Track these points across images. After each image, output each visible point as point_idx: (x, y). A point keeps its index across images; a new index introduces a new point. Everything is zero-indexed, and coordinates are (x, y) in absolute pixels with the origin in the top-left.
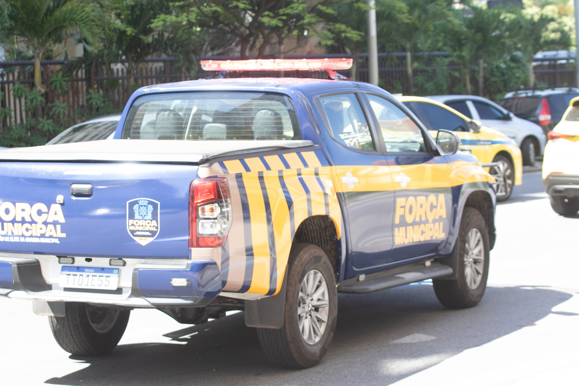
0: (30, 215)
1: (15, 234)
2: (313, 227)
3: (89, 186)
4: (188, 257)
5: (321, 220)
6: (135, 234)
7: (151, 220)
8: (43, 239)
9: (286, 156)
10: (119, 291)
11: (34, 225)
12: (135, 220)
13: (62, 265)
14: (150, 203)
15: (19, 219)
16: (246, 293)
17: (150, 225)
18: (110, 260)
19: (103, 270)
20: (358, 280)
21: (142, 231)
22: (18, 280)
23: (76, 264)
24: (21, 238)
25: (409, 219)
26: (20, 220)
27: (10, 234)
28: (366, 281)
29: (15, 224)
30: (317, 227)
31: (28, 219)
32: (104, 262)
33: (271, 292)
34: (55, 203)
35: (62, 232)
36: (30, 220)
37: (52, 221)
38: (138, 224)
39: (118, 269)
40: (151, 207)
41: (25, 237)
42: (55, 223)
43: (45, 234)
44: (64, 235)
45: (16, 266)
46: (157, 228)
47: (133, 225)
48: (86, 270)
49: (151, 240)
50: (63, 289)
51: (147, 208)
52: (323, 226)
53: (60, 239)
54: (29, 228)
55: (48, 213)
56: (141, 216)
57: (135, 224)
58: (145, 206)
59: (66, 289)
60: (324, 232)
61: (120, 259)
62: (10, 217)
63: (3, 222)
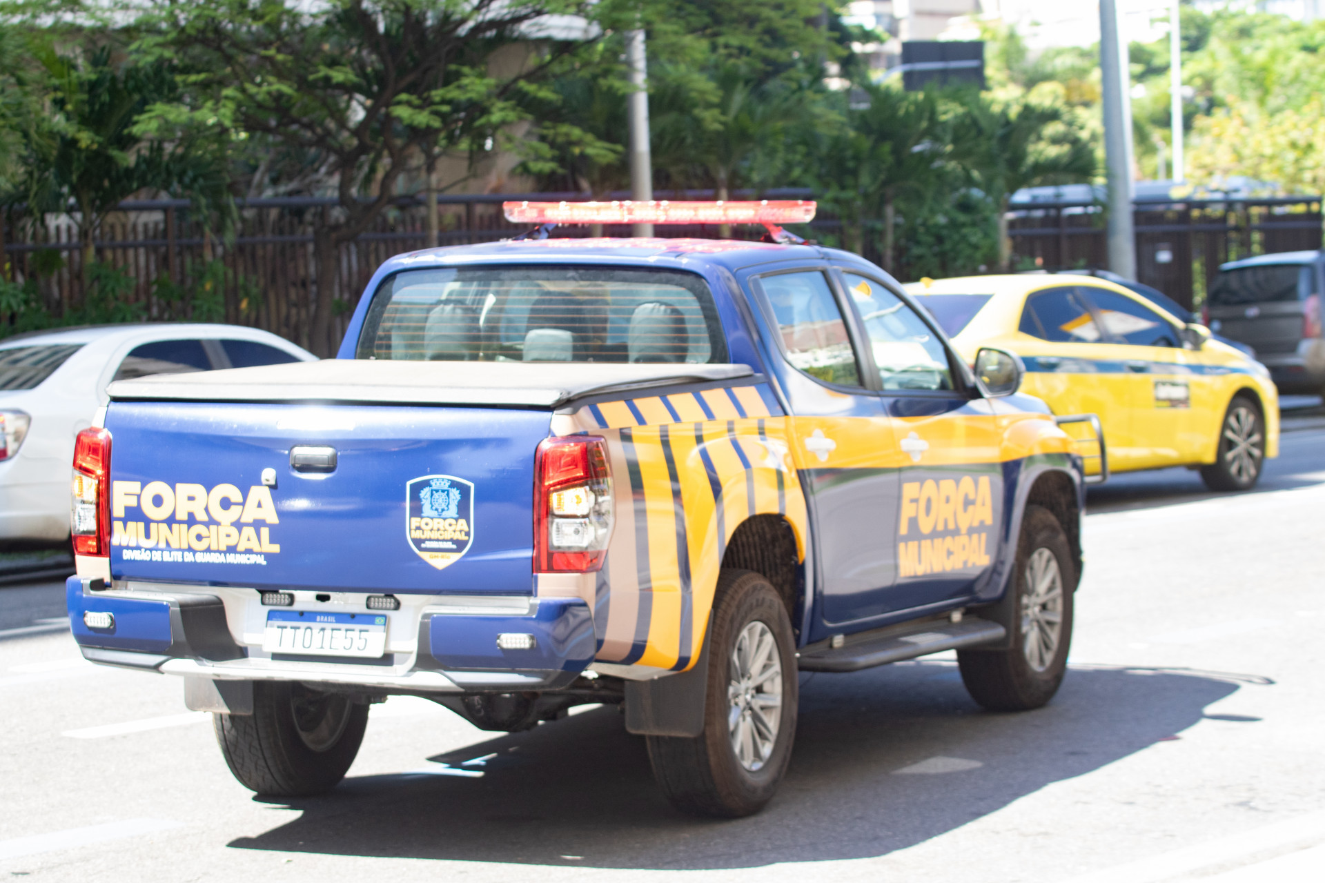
0: (207, 509)
1: (174, 545)
2: (747, 537)
3: (328, 452)
4: (529, 593)
5: (764, 525)
6: (423, 545)
7: (457, 520)
8: (232, 555)
9: (707, 395)
10: (387, 659)
11: (213, 528)
12: (422, 518)
13: (268, 608)
14: (453, 484)
15: (182, 515)
16: (635, 666)
17: (453, 528)
18: (369, 598)
19: (352, 617)
20: (831, 646)
21: (438, 540)
22: (182, 638)
23: (297, 607)
24: (186, 553)
25: (925, 526)
26: (185, 518)
27: (162, 545)
28: (845, 648)
29: (175, 526)
30: (757, 538)
31: (201, 516)
32: (354, 602)
33: (683, 661)
34: (259, 483)
35: (272, 541)
36: (206, 518)
37: (251, 521)
38: (429, 527)
39: (385, 616)
40: (455, 494)
41: (195, 552)
42: (258, 524)
43: (236, 546)
44: (276, 549)
45: (178, 609)
46: (468, 534)
47: (418, 528)
48: (318, 618)
49: (455, 557)
50: (270, 656)
51: (448, 495)
52: (768, 536)
53: (268, 556)
54: (203, 535)
55: (243, 504)
56: (437, 510)
57: (423, 526)
58: (443, 491)
59: (277, 657)
60: (770, 547)
61: (389, 596)
62: (163, 513)
63: (148, 522)
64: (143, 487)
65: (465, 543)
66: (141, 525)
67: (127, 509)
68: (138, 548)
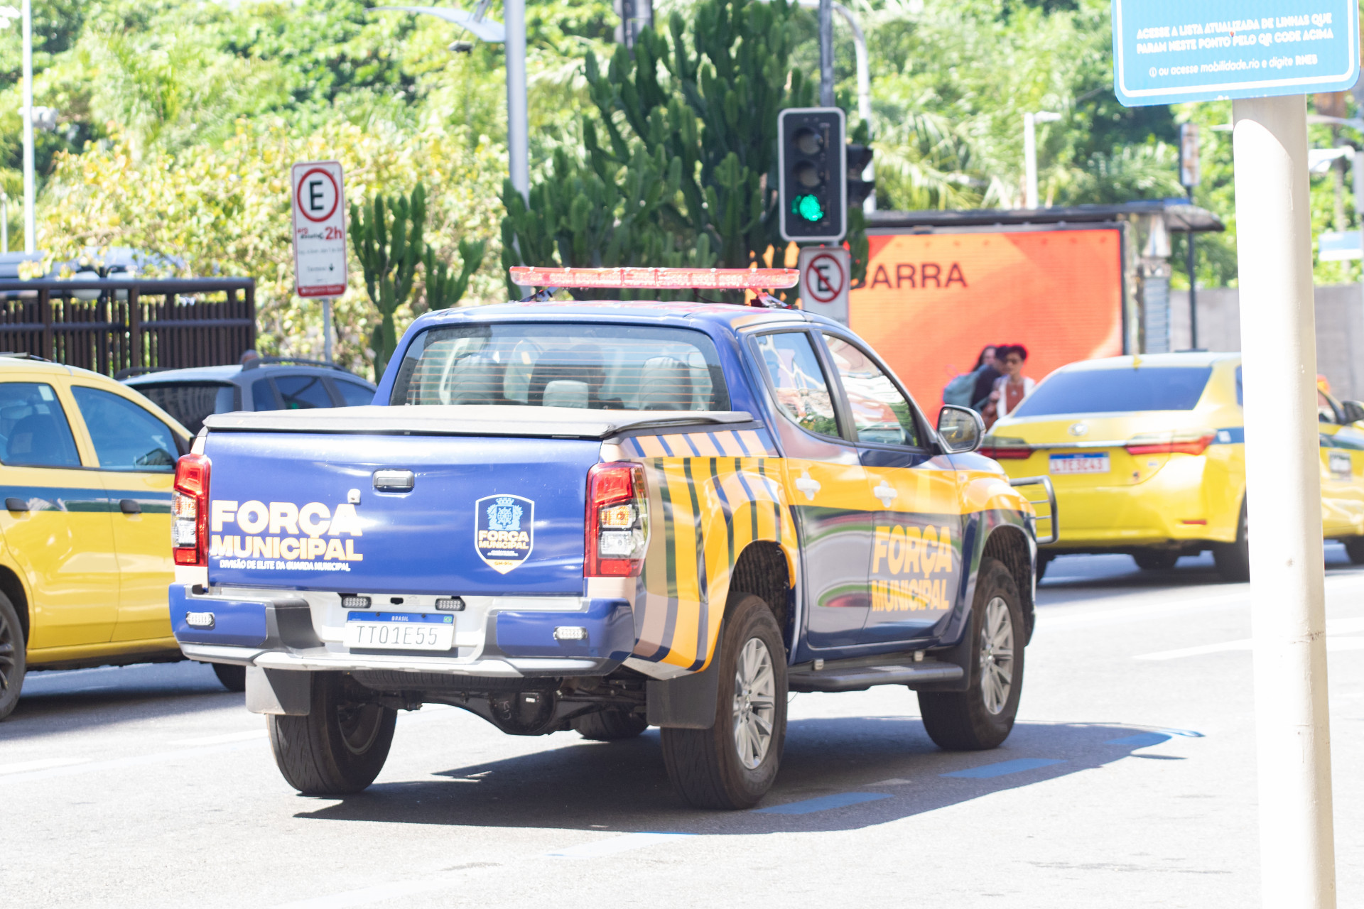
0: (297, 524)
1: (266, 555)
3: (406, 475)
4: (580, 594)
6: (489, 554)
7: (519, 532)
8: (320, 563)
11: (303, 540)
12: (488, 530)
13: (347, 611)
14: (516, 502)
15: (275, 529)
16: (660, 663)
17: (515, 539)
18: (438, 601)
19: (425, 617)
20: (813, 669)
21: (502, 549)
22: (276, 633)
23: (373, 608)
24: (278, 563)
25: (894, 567)
26: (278, 531)
27: (256, 555)
28: (824, 671)
29: (268, 539)
31: (293, 530)
32: (425, 603)
33: (698, 664)
34: (345, 501)
35: (356, 551)
36: (297, 532)
37: (337, 533)
38: (495, 539)
39: (452, 616)
40: (518, 511)
41: (286, 561)
42: (344, 538)
43: (324, 555)
44: (359, 557)
45: (273, 609)
46: (528, 544)
47: (485, 539)
48: (393, 618)
49: (516, 564)
50: (349, 650)
51: (511, 511)
53: (351, 564)
54: (294, 546)
55: (330, 519)
56: (501, 524)
57: (490, 538)
58: (508, 508)
59: (355, 651)
61: (456, 598)
62: (258, 527)
63: (243, 535)
64: (239, 506)
65: (526, 552)
66: (238, 539)
67: (225, 525)
68: (234, 558)
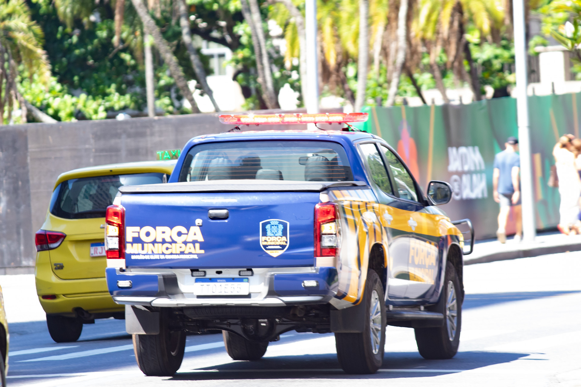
0: (171, 237)
1: (155, 252)
3: (225, 211)
4: (313, 265)
6: (267, 248)
8: (182, 255)
10: (250, 295)
11: (173, 244)
12: (267, 236)
13: (194, 278)
14: (280, 223)
17: (280, 240)
18: (239, 271)
21: (274, 245)
22: (163, 289)
23: (208, 276)
24: (161, 255)
26: (161, 241)
27: (150, 252)
29: (156, 244)
31: (168, 240)
32: (234, 273)
33: (357, 301)
34: (194, 225)
35: (201, 248)
36: (170, 241)
37: (191, 241)
38: (270, 240)
39: (248, 278)
40: (281, 227)
41: (165, 255)
42: (194, 242)
43: (184, 251)
44: (203, 252)
45: (162, 277)
46: (286, 242)
47: (265, 241)
48: (218, 281)
49: (281, 252)
50: (196, 297)
51: (278, 227)
53: (199, 255)
54: (169, 247)
55: (187, 234)
56: (273, 233)
57: (268, 240)
58: (276, 225)
59: (199, 297)
61: (249, 270)
62: (150, 239)
63: (143, 243)
64: (141, 229)
66: (140, 245)
67: (133, 238)
68: (139, 254)
